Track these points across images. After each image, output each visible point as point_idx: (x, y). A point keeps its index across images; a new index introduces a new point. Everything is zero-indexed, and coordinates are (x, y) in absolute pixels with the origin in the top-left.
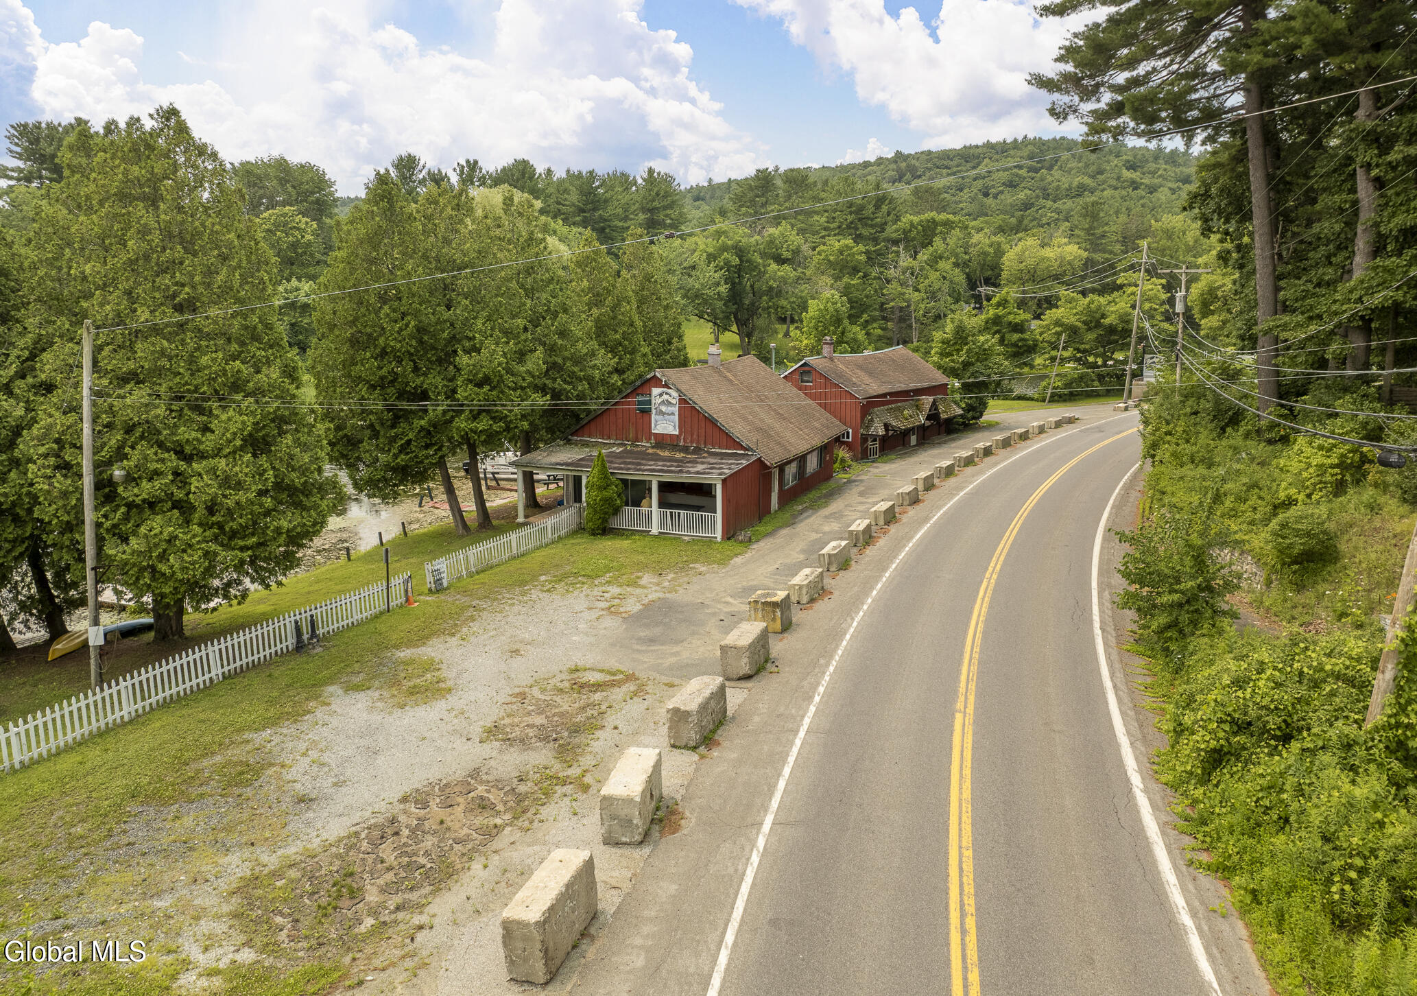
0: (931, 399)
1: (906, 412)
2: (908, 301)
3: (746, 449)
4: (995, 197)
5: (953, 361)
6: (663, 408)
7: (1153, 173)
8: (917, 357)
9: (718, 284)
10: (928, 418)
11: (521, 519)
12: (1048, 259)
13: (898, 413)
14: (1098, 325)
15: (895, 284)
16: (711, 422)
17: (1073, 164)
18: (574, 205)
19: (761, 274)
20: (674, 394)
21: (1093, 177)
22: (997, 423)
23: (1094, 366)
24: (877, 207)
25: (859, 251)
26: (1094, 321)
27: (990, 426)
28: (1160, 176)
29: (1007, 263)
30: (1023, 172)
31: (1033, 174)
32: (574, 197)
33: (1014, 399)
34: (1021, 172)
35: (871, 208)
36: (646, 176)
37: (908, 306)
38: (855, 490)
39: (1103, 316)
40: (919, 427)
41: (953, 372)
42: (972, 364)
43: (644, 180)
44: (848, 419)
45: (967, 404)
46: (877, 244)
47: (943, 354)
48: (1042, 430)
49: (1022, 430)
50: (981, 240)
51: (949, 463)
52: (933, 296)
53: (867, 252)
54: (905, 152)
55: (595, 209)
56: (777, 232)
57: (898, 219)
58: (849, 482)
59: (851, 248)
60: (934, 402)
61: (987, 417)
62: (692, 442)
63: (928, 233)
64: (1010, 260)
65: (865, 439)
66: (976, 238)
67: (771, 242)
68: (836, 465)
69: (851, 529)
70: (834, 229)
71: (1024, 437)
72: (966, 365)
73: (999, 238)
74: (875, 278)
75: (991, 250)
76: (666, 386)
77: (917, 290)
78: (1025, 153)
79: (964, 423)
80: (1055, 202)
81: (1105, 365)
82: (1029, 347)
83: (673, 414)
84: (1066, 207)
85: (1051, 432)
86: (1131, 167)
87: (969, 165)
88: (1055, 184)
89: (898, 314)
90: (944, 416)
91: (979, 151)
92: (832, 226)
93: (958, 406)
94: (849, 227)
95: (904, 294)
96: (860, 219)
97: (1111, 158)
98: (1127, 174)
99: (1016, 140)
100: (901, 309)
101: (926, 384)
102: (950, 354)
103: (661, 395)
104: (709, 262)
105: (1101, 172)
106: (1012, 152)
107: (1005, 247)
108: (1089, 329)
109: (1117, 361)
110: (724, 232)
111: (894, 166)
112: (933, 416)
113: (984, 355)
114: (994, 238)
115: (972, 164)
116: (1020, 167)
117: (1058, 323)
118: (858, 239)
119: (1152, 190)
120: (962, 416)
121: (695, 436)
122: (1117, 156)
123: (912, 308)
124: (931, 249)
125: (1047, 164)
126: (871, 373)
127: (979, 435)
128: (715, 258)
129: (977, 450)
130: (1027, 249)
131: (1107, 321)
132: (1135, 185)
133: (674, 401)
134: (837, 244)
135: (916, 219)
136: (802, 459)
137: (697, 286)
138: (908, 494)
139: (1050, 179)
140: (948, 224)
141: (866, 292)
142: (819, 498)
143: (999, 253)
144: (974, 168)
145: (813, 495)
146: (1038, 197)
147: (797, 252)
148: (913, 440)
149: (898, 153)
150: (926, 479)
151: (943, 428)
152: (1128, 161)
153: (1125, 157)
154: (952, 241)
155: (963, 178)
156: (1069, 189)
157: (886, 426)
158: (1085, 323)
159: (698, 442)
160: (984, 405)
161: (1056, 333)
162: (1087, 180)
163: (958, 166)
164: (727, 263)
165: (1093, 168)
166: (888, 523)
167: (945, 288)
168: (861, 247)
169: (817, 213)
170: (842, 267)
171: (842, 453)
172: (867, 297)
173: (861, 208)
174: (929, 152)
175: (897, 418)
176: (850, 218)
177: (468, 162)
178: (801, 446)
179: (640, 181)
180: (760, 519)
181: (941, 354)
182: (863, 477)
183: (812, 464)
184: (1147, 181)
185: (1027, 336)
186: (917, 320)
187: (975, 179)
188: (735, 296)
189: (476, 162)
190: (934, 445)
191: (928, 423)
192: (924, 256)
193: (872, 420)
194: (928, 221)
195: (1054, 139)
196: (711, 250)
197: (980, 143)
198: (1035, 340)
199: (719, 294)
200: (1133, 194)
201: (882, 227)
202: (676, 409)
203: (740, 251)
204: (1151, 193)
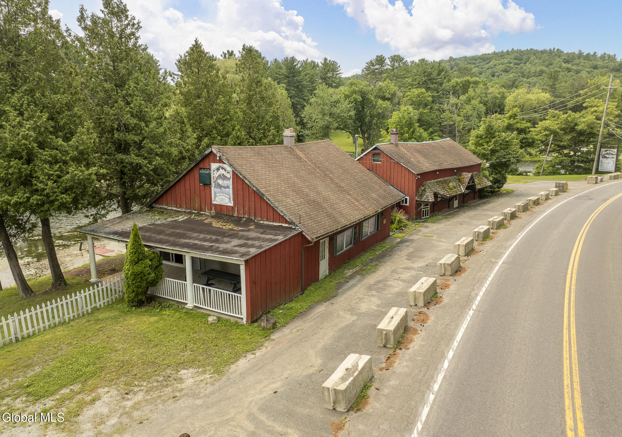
0: (470, 175)
1: (451, 184)
2: (454, 121)
3: (289, 223)
4: (498, 76)
5: (484, 149)
6: (220, 182)
7: (578, 65)
8: (459, 147)
9: (349, 111)
10: (467, 188)
11: (93, 279)
12: (531, 100)
13: (445, 185)
14: (573, 129)
15: (447, 112)
16: (259, 196)
17: (537, 61)
18: (283, 74)
19: (374, 107)
20: (229, 169)
21: (547, 66)
22: (513, 191)
23: (567, 155)
24: (439, 74)
25: (428, 96)
26: (570, 128)
27: (509, 193)
28: (582, 66)
29: (508, 102)
30: (512, 65)
31: (517, 66)
32: (284, 71)
33: (518, 175)
34: (510, 65)
35: (435, 73)
36: (323, 62)
37: (454, 124)
38: (405, 251)
39: (576, 124)
40: (460, 195)
41: (484, 156)
42: (497, 151)
43: (323, 64)
44: (406, 189)
45: (494, 178)
46: (438, 92)
47: (477, 144)
48: (547, 198)
49: (534, 198)
50: (494, 90)
51: (486, 227)
52: (468, 118)
53: (433, 97)
54: (454, 57)
55: (294, 76)
56: (384, 84)
57: (449, 81)
58: (403, 242)
59: (424, 94)
60: (472, 178)
61: (506, 187)
62: (244, 213)
63: (465, 87)
64: (510, 100)
65: (419, 204)
66: (491, 90)
67: (380, 89)
68: (394, 226)
69: (381, 326)
70: (415, 85)
71: (537, 203)
72: (493, 151)
73: (503, 90)
74: (437, 110)
75: (500, 96)
76: (221, 161)
77: (459, 115)
78: (513, 56)
79: (491, 192)
80: (528, 78)
81: (575, 155)
82: (529, 143)
83: (228, 187)
84: (533, 81)
85: (554, 199)
86: (566, 62)
87: (485, 62)
88: (528, 70)
89: (448, 128)
90: (478, 187)
91: (490, 56)
92: (414, 83)
93: (488, 179)
94: (423, 84)
95: (452, 118)
96: (429, 80)
97: (556, 57)
98: (564, 65)
99: (508, 51)
100: (450, 126)
101: (467, 164)
102: (481, 145)
103: (218, 169)
104: (346, 99)
105: (551, 64)
106: (506, 56)
107: (507, 94)
108: (566, 133)
109: (583, 153)
110: (354, 84)
111: (449, 64)
112: (471, 187)
113: (507, 144)
114: (501, 90)
115: (486, 62)
116: (510, 63)
117: (546, 129)
118: (428, 89)
119: (578, 72)
120: (490, 187)
121: (247, 209)
122: (559, 57)
123: (456, 125)
124: (467, 95)
125: (523, 62)
126: (425, 156)
127: (502, 200)
128: (349, 97)
129: (505, 214)
130: (519, 95)
131: (579, 128)
132: (569, 70)
133: (228, 176)
134: (416, 91)
135: (459, 80)
136: (358, 226)
137: (338, 111)
138: (450, 265)
139: (525, 68)
140: (476, 83)
141: (432, 116)
142: (371, 261)
143: (504, 97)
144: (487, 64)
145: (367, 256)
146: (519, 76)
147: (394, 95)
148: (456, 203)
149: (451, 58)
150: (467, 245)
151: (477, 195)
152: (565, 59)
153: (563, 57)
154: (478, 91)
155: (482, 68)
156: (536, 72)
157: (436, 195)
158: (562, 129)
159: (249, 214)
160: (505, 178)
161: (546, 135)
162: (544, 68)
163: (480, 63)
164: (355, 100)
165: (547, 63)
166: (427, 304)
167: (475, 114)
168: (429, 93)
169: (407, 77)
170: (418, 104)
171: (400, 216)
172: (432, 119)
173: (430, 74)
174: (466, 57)
175: (444, 188)
176: (424, 79)
177: (228, 51)
178: (355, 217)
179: (320, 65)
180: (303, 291)
181: (476, 144)
182: (415, 237)
183: (369, 228)
184: (574, 68)
185: (528, 136)
186: (459, 132)
187: (488, 69)
188: (360, 117)
189: (232, 52)
190: (471, 207)
191: (467, 192)
192: (463, 98)
193: (424, 190)
194: (466, 81)
195: (527, 50)
196: (347, 93)
197: (490, 53)
198: (533, 139)
199: (350, 116)
200: (567, 74)
201: (441, 84)
202: (230, 183)
203: (363, 94)
204: (577, 73)
